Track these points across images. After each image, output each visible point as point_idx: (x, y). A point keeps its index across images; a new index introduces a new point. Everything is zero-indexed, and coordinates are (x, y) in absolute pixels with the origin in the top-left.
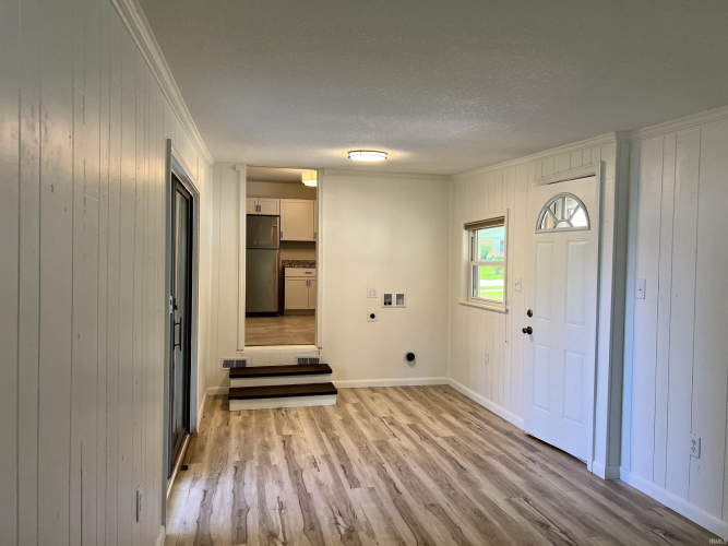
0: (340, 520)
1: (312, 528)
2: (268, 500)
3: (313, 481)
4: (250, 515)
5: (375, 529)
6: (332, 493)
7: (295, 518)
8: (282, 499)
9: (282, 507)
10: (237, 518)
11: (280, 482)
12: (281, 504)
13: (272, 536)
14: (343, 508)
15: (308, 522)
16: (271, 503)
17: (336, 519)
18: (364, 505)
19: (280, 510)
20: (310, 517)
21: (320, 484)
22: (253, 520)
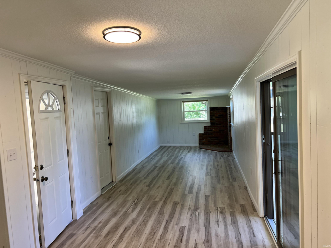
0: (197, 214)
1: (207, 213)
2: (223, 226)
3: (201, 232)
4: (230, 221)
5: (187, 210)
6: (195, 225)
7: (213, 218)
8: (217, 226)
9: (217, 222)
10: (235, 220)
11: (217, 236)
12: (218, 224)
13: (222, 212)
14: (194, 218)
15: (208, 215)
16: (222, 224)
17: (198, 215)
18: (185, 218)
19: (218, 221)
20: (207, 217)
21: (198, 231)
22: (229, 219)
